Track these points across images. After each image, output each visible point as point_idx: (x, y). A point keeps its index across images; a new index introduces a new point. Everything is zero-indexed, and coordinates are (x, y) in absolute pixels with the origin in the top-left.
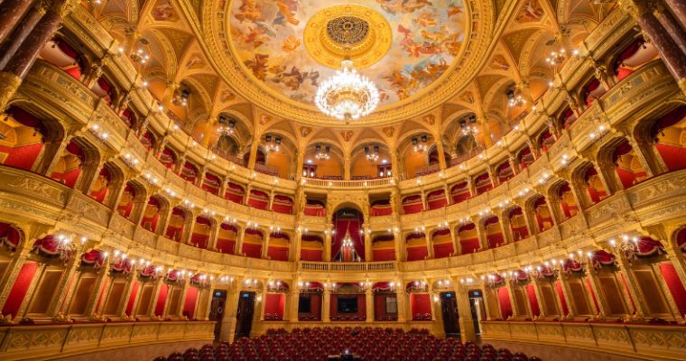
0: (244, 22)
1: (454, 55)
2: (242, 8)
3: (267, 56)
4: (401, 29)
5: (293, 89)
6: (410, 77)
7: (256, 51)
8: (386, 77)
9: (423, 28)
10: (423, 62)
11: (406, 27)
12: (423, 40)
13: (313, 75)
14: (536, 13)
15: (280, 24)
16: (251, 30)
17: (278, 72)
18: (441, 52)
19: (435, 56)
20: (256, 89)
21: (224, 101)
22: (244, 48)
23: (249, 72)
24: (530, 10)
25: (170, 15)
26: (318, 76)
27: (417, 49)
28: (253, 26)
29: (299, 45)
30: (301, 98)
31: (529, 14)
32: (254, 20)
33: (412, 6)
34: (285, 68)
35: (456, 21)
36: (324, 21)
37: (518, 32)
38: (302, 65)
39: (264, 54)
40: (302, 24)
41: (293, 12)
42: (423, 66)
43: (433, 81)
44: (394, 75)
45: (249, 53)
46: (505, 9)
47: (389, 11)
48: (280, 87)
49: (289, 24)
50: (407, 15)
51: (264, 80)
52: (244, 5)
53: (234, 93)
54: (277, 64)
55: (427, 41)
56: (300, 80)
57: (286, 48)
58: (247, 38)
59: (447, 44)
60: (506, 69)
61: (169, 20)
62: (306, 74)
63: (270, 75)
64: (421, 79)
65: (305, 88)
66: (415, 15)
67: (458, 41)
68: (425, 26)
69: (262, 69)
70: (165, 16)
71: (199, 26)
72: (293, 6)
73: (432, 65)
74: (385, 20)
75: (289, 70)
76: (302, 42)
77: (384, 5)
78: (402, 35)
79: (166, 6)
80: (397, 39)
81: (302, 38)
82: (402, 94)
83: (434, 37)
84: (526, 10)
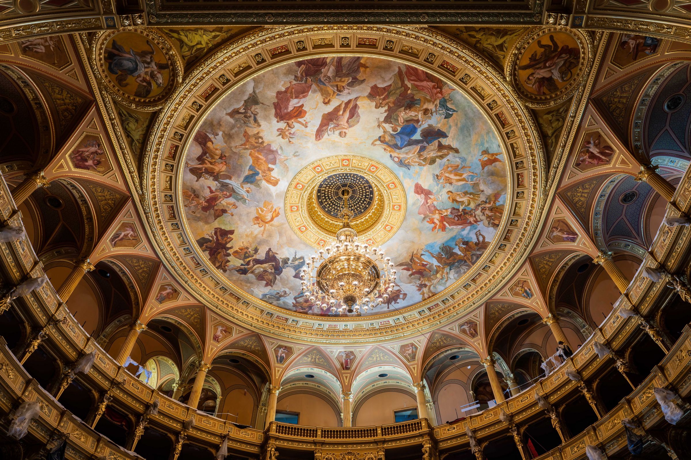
0: (202, 179)
1: (496, 226)
2: (200, 159)
3: (232, 232)
4: (419, 190)
5: (267, 285)
6: (435, 262)
7: (216, 224)
8: (401, 265)
9: (449, 188)
10: (453, 239)
11: (425, 186)
12: (450, 204)
13: (297, 263)
14: (602, 153)
15: (251, 183)
16: (211, 192)
17: (246, 257)
18: (476, 221)
19: (468, 228)
20: (212, 284)
21: (161, 300)
22: (198, 219)
23: (204, 257)
24: (595, 151)
25: (98, 163)
26: (303, 263)
27: (443, 219)
28: (214, 185)
29: (278, 215)
30: (278, 299)
31: (592, 156)
32: (216, 177)
33: (432, 154)
34: (256, 250)
35: (492, 174)
36: (313, 180)
37: (582, 184)
38: (281, 246)
39: (227, 228)
40: (283, 185)
41: (270, 166)
42: (452, 245)
43: (469, 267)
44: (412, 260)
45: (206, 227)
46: (559, 150)
47: (401, 163)
48: (248, 281)
49: (264, 183)
50: (425, 168)
51: (225, 271)
52: (204, 153)
53: (179, 289)
54: (246, 244)
55: (456, 206)
56: (278, 270)
57: (259, 219)
58: (205, 204)
59: (483, 209)
60: (573, 240)
61: (95, 170)
62: (286, 261)
63: (235, 262)
64: (451, 265)
65: (284, 283)
66: (436, 169)
67: (498, 204)
68: (451, 183)
69: (223, 252)
70: (90, 163)
71: (137, 180)
72: (271, 157)
73: (466, 243)
74: (397, 178)
75: (261, 255)
76: (282, 212)
77: (393, 155)
78: (421, 199)
79: (93, 149)
80: (414, 204)
81: (282, 205)
82: (425, 290)
83: (465, 199)
84: (588, 151)
